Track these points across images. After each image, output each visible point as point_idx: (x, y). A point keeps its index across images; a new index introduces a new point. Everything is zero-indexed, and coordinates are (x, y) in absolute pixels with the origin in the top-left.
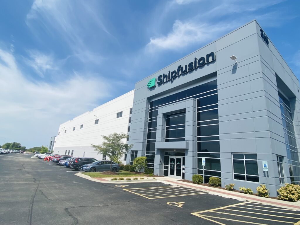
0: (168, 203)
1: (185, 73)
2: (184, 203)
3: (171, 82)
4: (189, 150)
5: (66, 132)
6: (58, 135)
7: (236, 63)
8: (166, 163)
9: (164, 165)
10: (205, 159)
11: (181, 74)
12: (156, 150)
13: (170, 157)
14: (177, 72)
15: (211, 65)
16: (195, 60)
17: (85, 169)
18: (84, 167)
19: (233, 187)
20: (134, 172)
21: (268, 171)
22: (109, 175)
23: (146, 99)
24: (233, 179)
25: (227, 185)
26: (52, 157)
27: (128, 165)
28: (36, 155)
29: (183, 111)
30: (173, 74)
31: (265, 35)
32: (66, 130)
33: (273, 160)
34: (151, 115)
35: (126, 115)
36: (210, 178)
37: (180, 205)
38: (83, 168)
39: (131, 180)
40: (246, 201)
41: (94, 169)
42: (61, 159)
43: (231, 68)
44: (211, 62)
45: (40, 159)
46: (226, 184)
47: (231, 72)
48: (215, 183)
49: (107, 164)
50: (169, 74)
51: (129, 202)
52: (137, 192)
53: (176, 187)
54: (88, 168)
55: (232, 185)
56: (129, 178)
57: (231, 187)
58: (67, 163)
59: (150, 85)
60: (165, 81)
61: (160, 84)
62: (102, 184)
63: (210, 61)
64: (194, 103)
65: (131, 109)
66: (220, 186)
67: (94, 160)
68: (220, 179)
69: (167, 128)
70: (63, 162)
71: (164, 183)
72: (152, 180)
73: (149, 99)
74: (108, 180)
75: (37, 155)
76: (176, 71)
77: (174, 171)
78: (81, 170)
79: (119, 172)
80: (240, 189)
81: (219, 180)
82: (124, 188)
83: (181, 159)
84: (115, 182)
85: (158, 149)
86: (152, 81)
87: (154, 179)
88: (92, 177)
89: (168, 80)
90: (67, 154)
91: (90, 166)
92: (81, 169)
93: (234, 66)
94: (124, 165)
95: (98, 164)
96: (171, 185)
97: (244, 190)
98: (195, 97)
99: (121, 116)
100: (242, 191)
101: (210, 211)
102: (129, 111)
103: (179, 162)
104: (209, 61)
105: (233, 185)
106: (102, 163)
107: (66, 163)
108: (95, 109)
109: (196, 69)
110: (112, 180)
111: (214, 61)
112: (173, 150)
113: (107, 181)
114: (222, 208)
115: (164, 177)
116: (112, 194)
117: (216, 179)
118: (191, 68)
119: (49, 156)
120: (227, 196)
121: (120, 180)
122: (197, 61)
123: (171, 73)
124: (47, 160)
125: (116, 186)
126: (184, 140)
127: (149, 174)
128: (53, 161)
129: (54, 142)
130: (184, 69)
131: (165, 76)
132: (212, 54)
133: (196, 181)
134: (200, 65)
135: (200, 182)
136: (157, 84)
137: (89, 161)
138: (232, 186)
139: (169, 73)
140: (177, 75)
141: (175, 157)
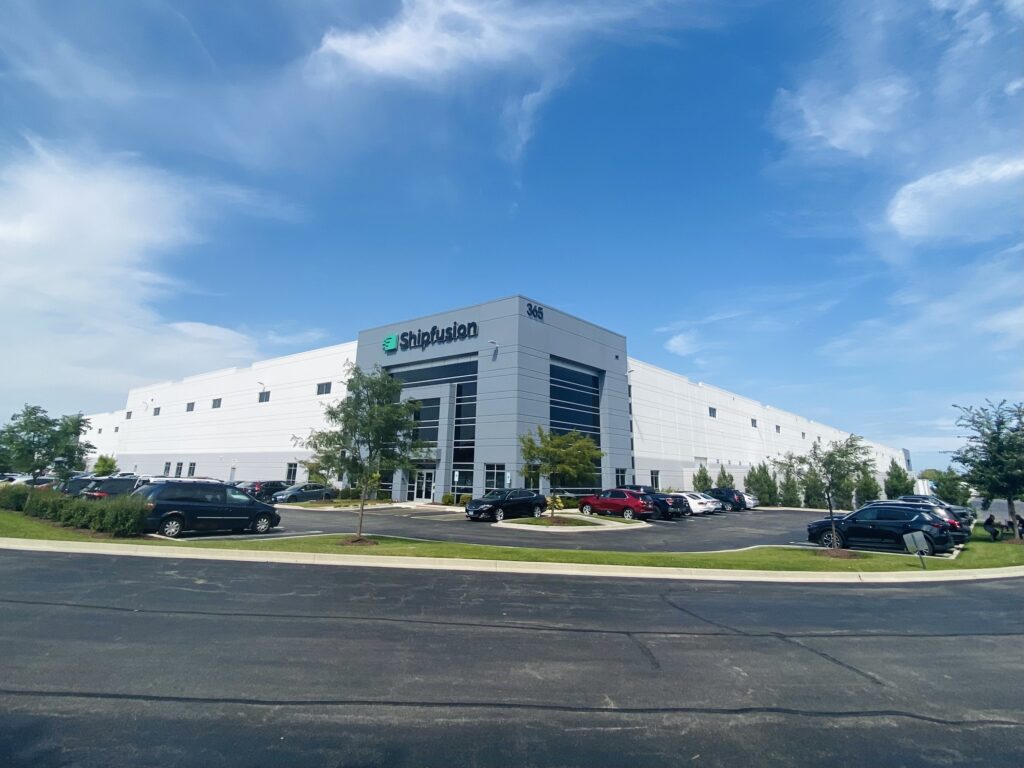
4: (441, 461)
5: (161, 413)
8: (411, 481)
9: (408, 485)
10: (458, 472)
11: (436, 341)
13: (417, 471)
14: (430, 334)
15: (473, 339)
16: (454, 325)
18: (277, 496)
29: (437, 401)
30: (424, 337)
32: (157, 407)
35: (340, 391)
36: (461, 497)
44: (473, 336)
47: (492, 358)
50: (419, 335)
54: (284, 497)
59: (387, 346)
60: (413, 344)
63: (471, 334)
64: (452, 390)
76: (429, 332)
77: (422, 491)
83: (431, 474)
86: (391, 338)
89: (417, 344)
93: (494, 351)
94: (338, 489)
95: (299, 490)
98: (454, 381)
99: (328, 391)
103: (429, 479)
108: (255, 366)
109: (456, 339)
111: (476, 335)
115: (407, 501)
118: (449, 336)
122: (457, 327)
123: (421, 334)
126: (436, 445)
127: (384, 499)
130: (440, 334)
133: (447, 502)
134: (460, 336)
135: (451, 503)
139: (418, 332)
140: (430, 340)
141: (424, 472)
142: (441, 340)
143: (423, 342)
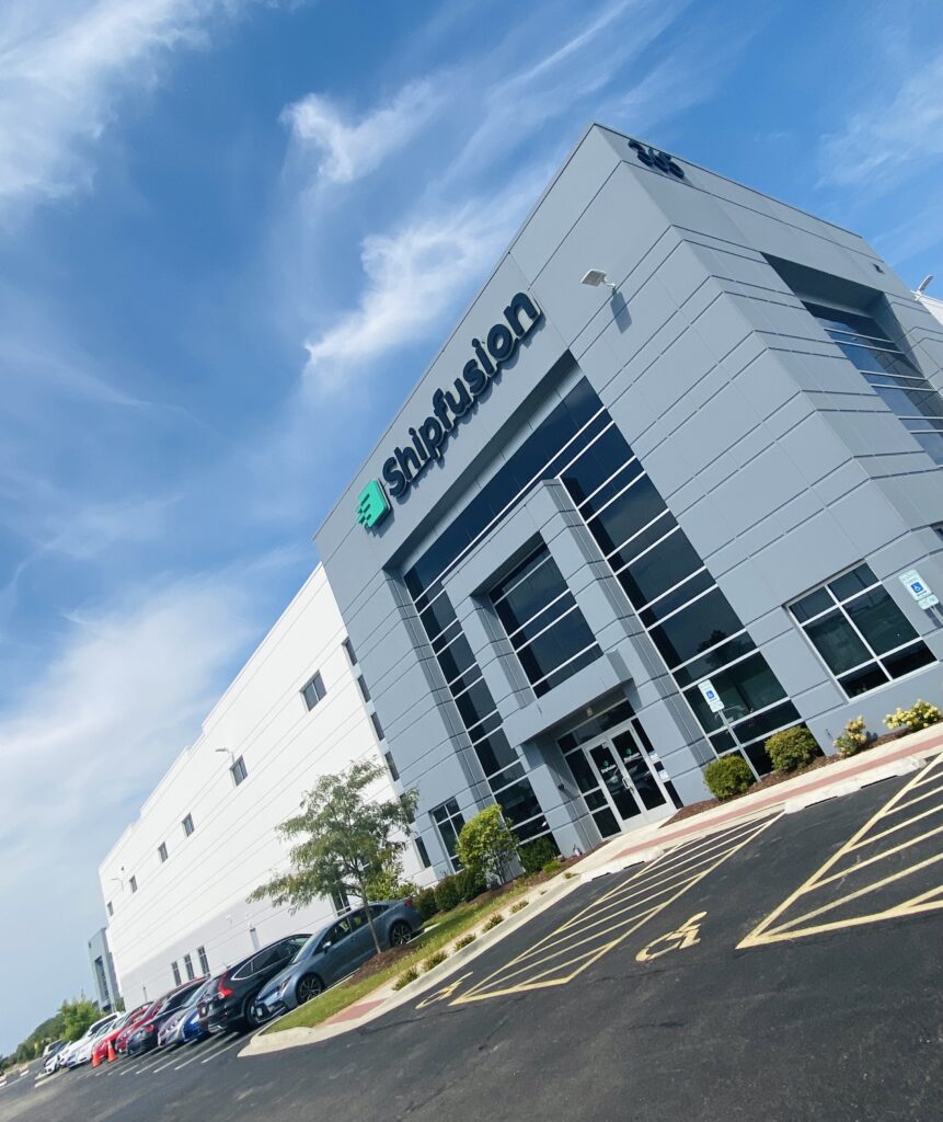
0: (642, 956)
1: (468, 409)
2: (704, 914)
3: (436, 464)
4: (637, 683)
5: (138, 885)
6: (110, 919)
7: (614, 291)
8: (585, 781)
9: (583, 796)
10: (708, 681)
11: (456, 421)
12: (519, 751)
13: (587, 748)
14: (437, 418)
15: (537, 338)
16: (474, 349)
17: (275, 1004)
18: (264, 998)
19: (864, 731)
20: (485, 895)
21: (936, 602)
22: (383, 973)
23: (382, 575)
24: (845, 700)
25: (839, 739)
26: (124, 1028)
27: (447, 878)
28: (51, 1066)
29: (536, 548)
30: (428, 436)
31: (656, 153)
32: (130, 877)
33: (931, 553)
34: (432, 623)
35: (340, 678)
36: (767, 748)
37: (688, 934)
38: (263, 1007)
39: (478, 938)
40: (925, 763)
41: (312, 983)
42: (164, 1018)
43: (608, 313)
44: (533, 329)
45: (75, 1072)
46: (836, 735)
47: (617, 329)
48: (795, 755)
49: (355, 927)
50: (416, 440)
51: (484, 1053)
52: (509, 984)
53: (661, 862)
54: (283, 992)
55: (855, 726)
56: (463, 937)
57: (857, 736)
58: (193, 1022)
59: (370, 516)
60: (414, 472)
61: (402, 492)
62: (362, 1030)
63: (526, 329)
64: (557, 499)
65: (347, 644)
66: (815, 755)
67: (299, 940)
68: (803, 725)
69: (517, 642)
70: (175, 1027)
71: (613, 872)
72: (561, 887)
73: (392, 567)
74: (384, 997)
75: (54, 1060)
76: (433, 415)
78: (261, 1017)
79: (422, 930)
80: (890, 726)
81: (803, 733)
82: (456, 994)
83: (627, 734)
84: (414, 988)
85: (526, 745)
86: (368, 496)
87: (568, 876)
88: (311, 1026)
89: (422, 463)
90: (185, 979)
91: (288, 980)
92: (260, 1013)
93: (613, 304)
94: (430, 889)
95: (319, 949)
96: (641, 865)
97: (905, 722)
98: (549, 475)
99: (322, 693)
100: (899, 729)
101: (806, 888)
102: (343, 654)
103: (629, 751)
104: (523, 330)
105: (860, 722)
106: (333, 933)
107: (187, 1024)
108: (207, 726)
109: (496, 376)
110: (399, 986)
111: (538, 320)
112: (579, 715)
113: (378, 1003)
114: (847, 848)
115: (607, 842)
116: (410, 1057)
117: (790, 738)
118: (479, 381)
119: (111, 1032)
120: (854, 783)
121: (431, 967)
122: (485, 347)
123: (418, 434)
124: (107, 1057)
125: (421, 1005)
126: (597, 653)
127: (545, 868)
128: (133, 1047)
129: (109, 956)
130: (457, 398)
131: (404, 456)
132: (521, 301)
133: (728, 788)
134: (504, 356)
135: (744, 784)
136: (393, 499)
137: (278, 956)
138: (857, 731)
139: (411, 437)
140: (444, 430)
141: (606, 739)
142: (466, 409)
143: (431, 445)
